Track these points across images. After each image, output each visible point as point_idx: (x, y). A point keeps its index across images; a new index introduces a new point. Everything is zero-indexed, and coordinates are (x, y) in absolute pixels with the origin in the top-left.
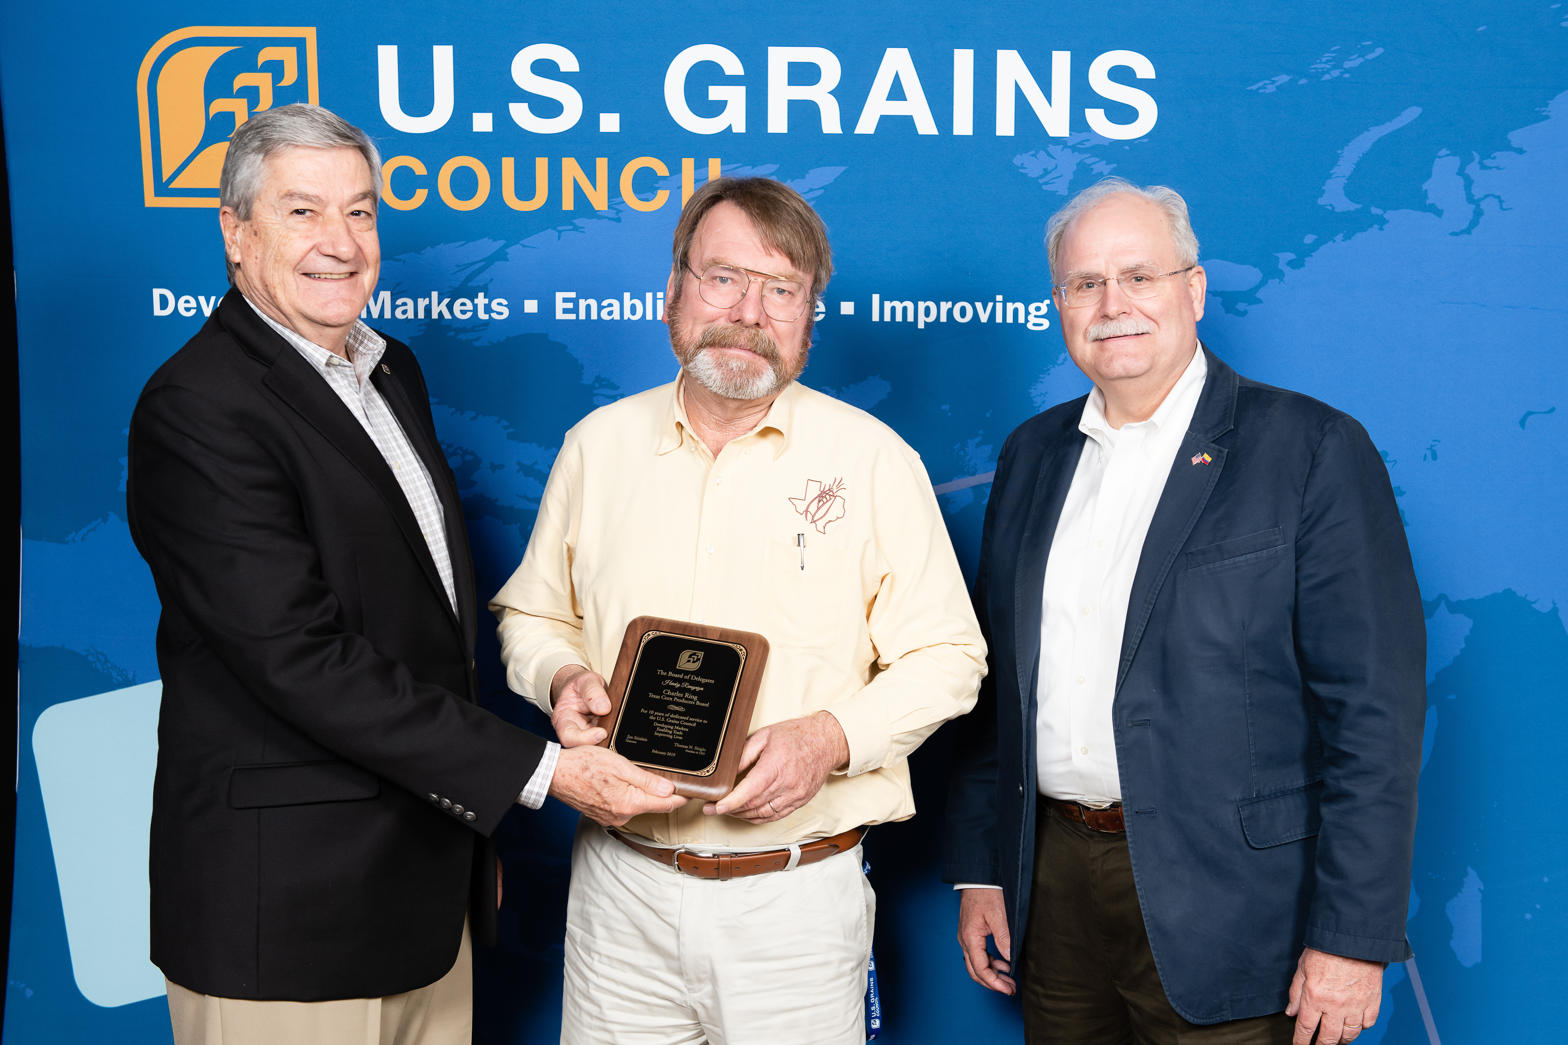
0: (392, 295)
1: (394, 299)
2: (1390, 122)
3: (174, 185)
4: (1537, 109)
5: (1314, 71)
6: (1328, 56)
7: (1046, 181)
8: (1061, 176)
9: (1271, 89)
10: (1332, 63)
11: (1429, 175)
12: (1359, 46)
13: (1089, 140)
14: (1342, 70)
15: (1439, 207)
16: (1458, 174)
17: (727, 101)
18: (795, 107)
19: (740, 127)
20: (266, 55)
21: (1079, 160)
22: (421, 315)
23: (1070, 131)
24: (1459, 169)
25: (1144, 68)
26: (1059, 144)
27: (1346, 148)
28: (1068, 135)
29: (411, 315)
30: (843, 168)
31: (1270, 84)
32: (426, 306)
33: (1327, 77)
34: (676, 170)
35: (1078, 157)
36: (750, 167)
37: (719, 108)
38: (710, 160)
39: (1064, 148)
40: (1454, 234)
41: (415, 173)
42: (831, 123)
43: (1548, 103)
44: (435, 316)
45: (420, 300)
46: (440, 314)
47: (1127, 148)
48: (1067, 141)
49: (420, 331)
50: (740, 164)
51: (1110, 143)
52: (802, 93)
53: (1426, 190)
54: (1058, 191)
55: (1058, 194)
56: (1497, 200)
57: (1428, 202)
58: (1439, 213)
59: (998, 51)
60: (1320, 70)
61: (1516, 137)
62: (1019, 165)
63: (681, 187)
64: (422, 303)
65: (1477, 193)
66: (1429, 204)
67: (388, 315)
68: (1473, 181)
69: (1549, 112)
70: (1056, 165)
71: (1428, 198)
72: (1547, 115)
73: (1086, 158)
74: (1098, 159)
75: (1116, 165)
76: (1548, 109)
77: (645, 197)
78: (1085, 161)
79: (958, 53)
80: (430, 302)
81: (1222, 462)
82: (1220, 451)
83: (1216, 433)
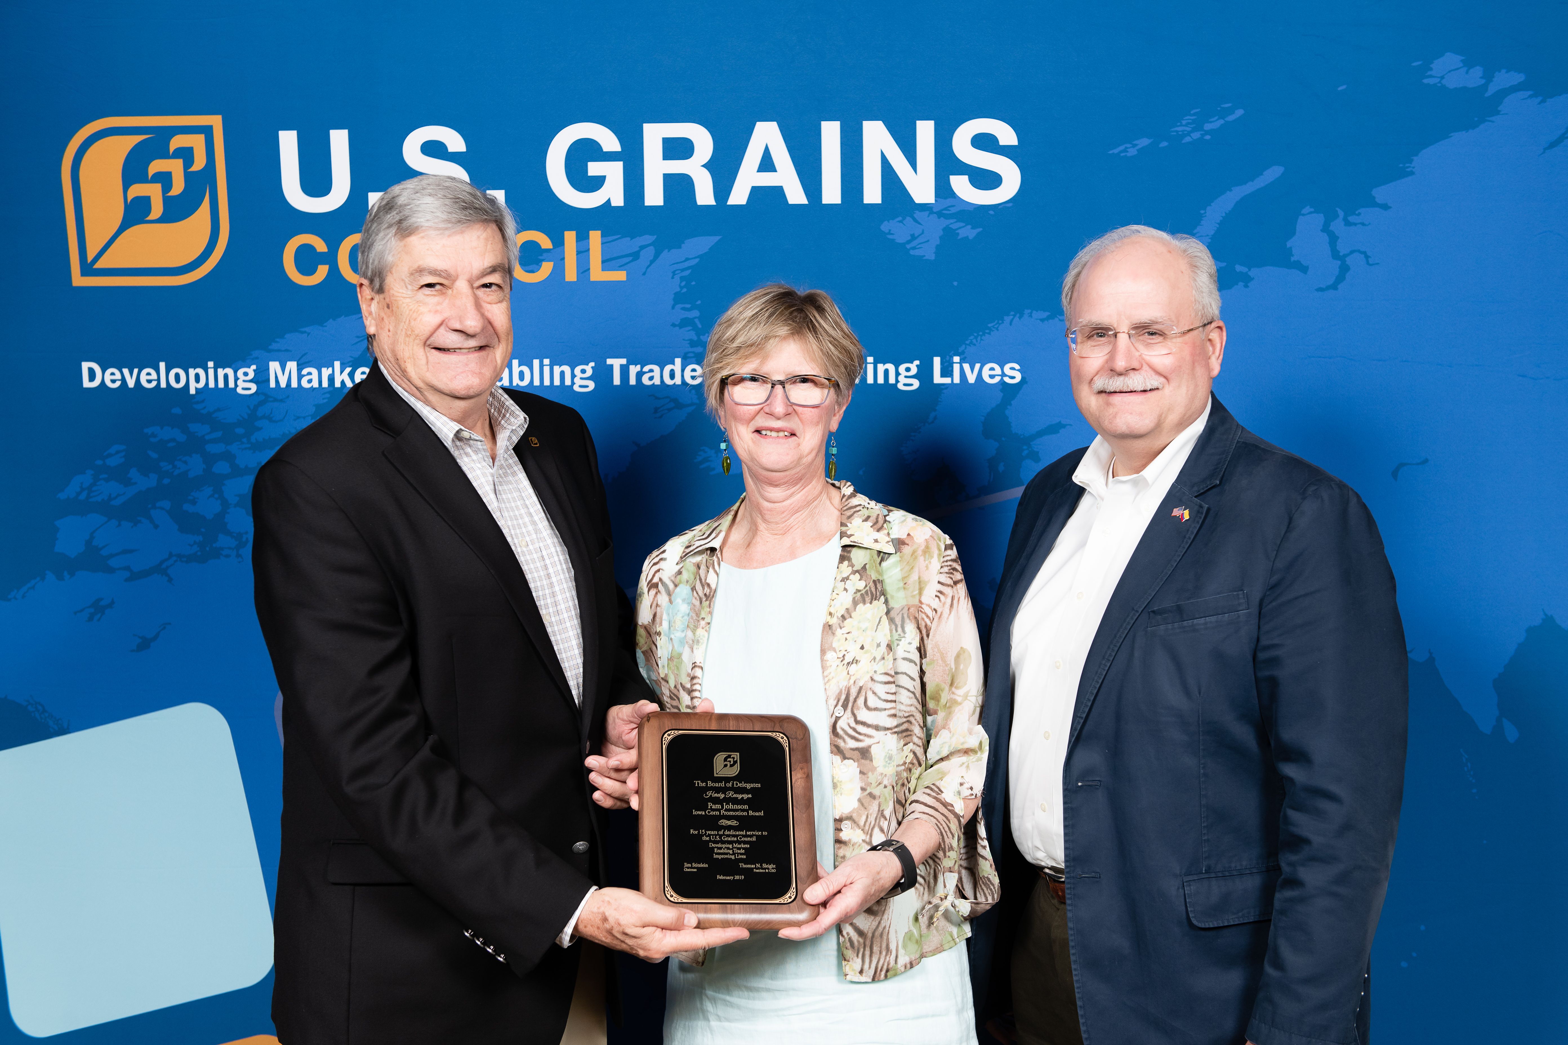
0: (298, 365)
1: (300, 370)
2: (1253, 181)
3: (99, 265)
4: (1401, 165)
5: (1175, 133)
6: (1188, 119)
7: (913, 246)
8: (928, 241)
9: (1132, 152)
10: (1192, 126)
11: (1293, 233)
12: (1219, 109)
13: (955, 206)
14: (1202, 132)
15: (1304, 263)
16: (1323, 231)
17: (605, 176)
18: (669, 179)
19: (618, 201)
20: (178, 142)
21: (945, 226)
22: (325, 384)
23: (936, 197)
24: (1323, 226)
25: (1007, 135)
26: (925, 211)
27: (1208, 208)
28: (933, 202)
29: (315, 384)
30: (718, 238)
31: (1131, 147)
32: (329, 375)
33: (1187, 139)
34: (559, 242)
35: (944, 222)
36: (629, 239)
37: (597, 183)
38: (591, 232)
39: (930, 214)
40: (1320, 290)
41: (316, 250)
42: (705, 195)
43: (1413, 159)
44: (338, 384)
45: (324, 370)
46: (343, 382)
47: (991, 212)
48: (933, 207)
49: (323, 399)
50: (619, 236)
51: (975, 208)
52: (677, 167)
53: (1291, 248)
54: (925, 256)
55: (924, 258)
56: (1363, 256)
57: (1293, 259)
58: (1304, 269)
59: (864, 122)
60: (1180, 133)
61: (1380, 194)
62: (887, 231)
63: (564, 259)
64: (325, 372)
65: (1342, 249)
66: (1294, 261)
67: (294, 384)
68: (1338, 238)
69: (1414, 168)
70: (923, 231)
71: (1293, 256)
72: (1412, 171)
73: (952, 223)
74: (964, 224)
75: (981, 229)
76: (1412, 165)
77: (531, 269)
78: (951, 226)
79: (825, 125)
80: (333, 371)
81: (1200, 518)
82: (1201, 507)
83: (1201, 487)
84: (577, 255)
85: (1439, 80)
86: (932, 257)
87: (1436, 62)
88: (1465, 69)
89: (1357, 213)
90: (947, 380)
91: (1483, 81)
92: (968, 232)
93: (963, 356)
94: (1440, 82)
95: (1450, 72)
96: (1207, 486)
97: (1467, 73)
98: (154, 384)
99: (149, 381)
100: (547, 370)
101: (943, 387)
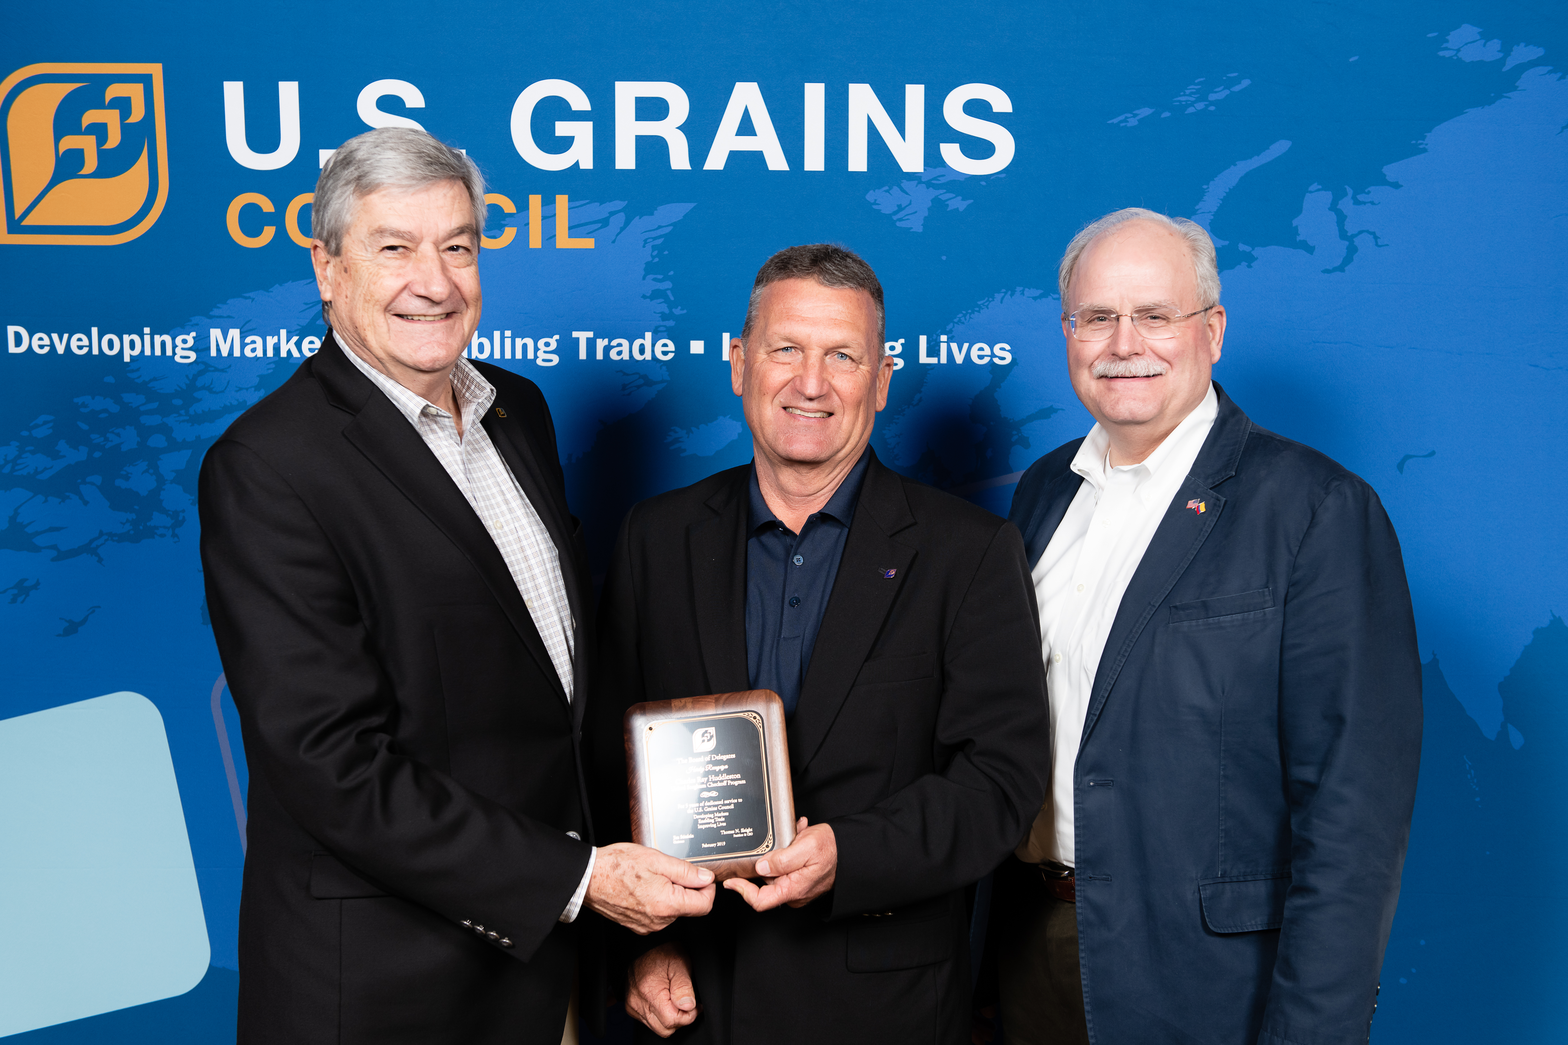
0: (241, 333)
1: (243, 337)
2: (1258, 156)
3: (26, 222)
4: (1414, 142)
5: (1178, 103)
6: (1192, 88)
7: (900, 217)
8: (916, 212)
9: (1133, 122)
10: (1196, 96)
11: (1299, 211)
12: (1224, 78)
13: (944, 176)
14: (1207, 103)
15: (1311, 243)
16: (1330, 209)
17: (574, 137)
18: (642, 142)
19: (587, 163)
20: (114, 91)
21: (933, 197)
22: (270, 353)
23: (924, 166)
24: (1331, 204)
25: (1001, 102)
26: (913, 180)
27: (1211, 183)
28: (922, 171)
29: (260, 354)
30: (692, 205)
31: (1132, 117)
32: (275, 344)
33: (1191, 110)
34: (523, 207)
35: (933, 193)
36: (598, 204)
37: (566, 144)
38: (557, 196)
39: (918, 183)
40: (1326, 271)
41: (262, 210)
42: (679, 159)
43: (1426, 135)
44: (283, 354)
45: (269, 338)
46: (289, 352)
47: (983, 183)
48: (921, 177)
49: (268, 369)
50: (588, 201)
51: (966, 179)
52: (650, 128)
53: (1297, 227)
54: (912, 228)
55: (912, 230)
56: (1372, 236)
57: (1298, 238)
58: (1310, 250)
59: (850, 85)
60: (1184, 103)
61: (1391, 171)
62: (872, 202)
63: (528, 224)
64: (271, 341)
65: (1351, 229)
66: (1300, 241)
67: (237, 353)
68: (1346, 217)
69: (1427, 144)
70: (911, 201)
71: (1299, 235)
72: (1424, 148)
73: (941, 194)
74: (954, 195)
75: (972, 201)
76: (1425, 142)
77: (492, 234)
78: (940, 197)
79: (808, 87)
80: (279, 340)
81: (1218, 511)
82: (1218, 499)
83: (1216, 479)
84: (542, 220)
85: (1455, 52)
86: (920, 229)
87: (1452, 33)
88: (1483, 41)
89: (1366, 191)
90: (933, 360)
91: (1501, 55)
92: (958, 204)
93: (950, 335)
94: (1456, 55)
95: (1466, 44)
96: (1223, 478)
97: (1484, 45)
98: (85, 351)
99: (80, 348)
100: (508, 342)
101: (928, 367)
